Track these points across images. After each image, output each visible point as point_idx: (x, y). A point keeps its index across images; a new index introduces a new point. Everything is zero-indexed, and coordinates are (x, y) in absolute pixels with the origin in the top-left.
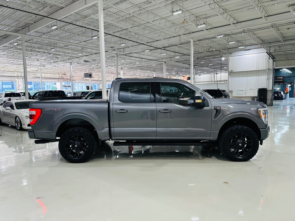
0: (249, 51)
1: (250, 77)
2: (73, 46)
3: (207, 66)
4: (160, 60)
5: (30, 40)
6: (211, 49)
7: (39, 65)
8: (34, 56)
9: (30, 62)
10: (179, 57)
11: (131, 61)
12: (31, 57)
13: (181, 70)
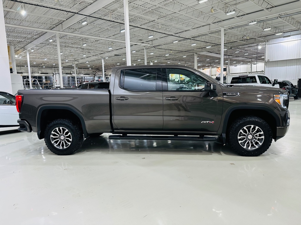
1: (289, 67)
3: (243, 56)
4: (191, 51)
5: (64, 37)
6: (245, 37)
7: (73, 60)
8: (69, 52)
9: (65, 57)
10: (210, 47)
11: (161, 53)
12: (66, 53)
13: (214, 61)
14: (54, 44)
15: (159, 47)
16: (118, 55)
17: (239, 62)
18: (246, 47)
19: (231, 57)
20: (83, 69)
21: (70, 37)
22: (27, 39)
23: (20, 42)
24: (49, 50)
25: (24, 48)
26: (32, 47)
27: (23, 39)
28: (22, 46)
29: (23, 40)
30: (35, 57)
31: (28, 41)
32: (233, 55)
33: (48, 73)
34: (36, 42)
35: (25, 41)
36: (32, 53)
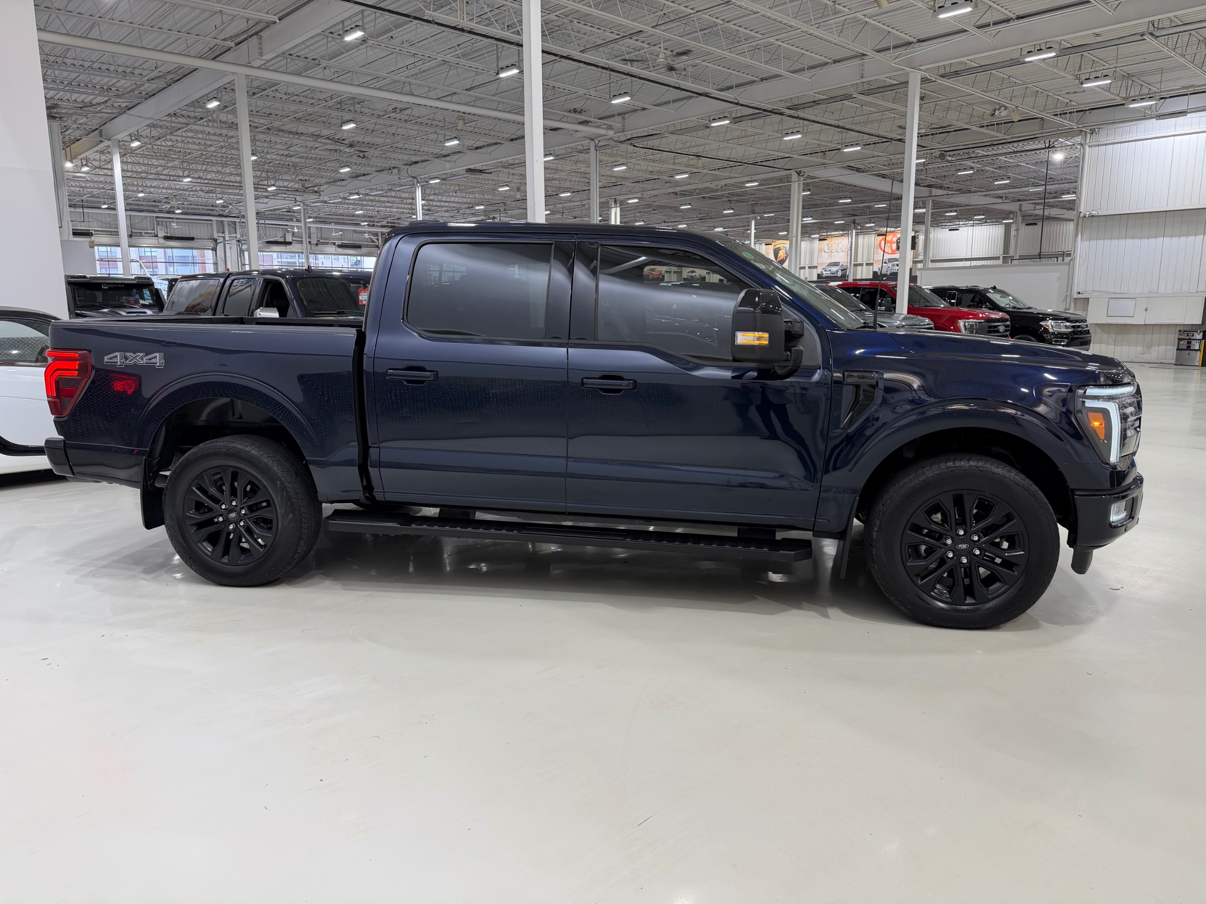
0: (1180, 119)
1: (1175, 239)
3: (986, 189)
4: (779, 164)
5: (265, 90)
6: (1004, 113)
7: (297, 186)
8: (281, 152)
9: (264, 175)
10: (859, 148)
11: (657, 167)
12: (269, 156)
13: (869, 207)
14: (223, 117)
15: (651, 143)
16: (481, 171)
17: (967, 214)
18: (1001, 154)
19: (940, 192)
20: (336, 223)
21: (291, 90)
22: (117, 96)
23: (84, 106)
24: (203, 142)
25: (101, 132)
26: (133, 130)
27: (99, 94)
28: (95, 122)
29: (100, 99)
30: (141, 172)
31: (116, 105)
32: (946, 183)
33: (192, 239)
34: (151, 110)
35: (106, 102)
36: (132, 151)
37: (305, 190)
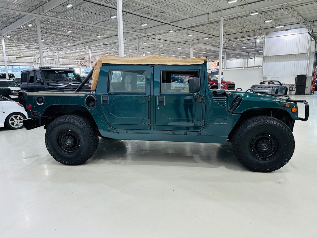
0: (289, 31)
1: (288, 62)
2: (90, 28)
3: (240, 49)
4: (187, 43)
5: (45, 21)
6: (245, 29)
7: (56, 48)
8: (51, 39)
9: (46, 45)
10: (207, 38)
11: (154, 43)
13: (210, 54)
14: (33, 29)
15: (153, 37)
16: (107, 44)
17: (235, 56)
18: (244, 40)
19: (228, 50)
20: (67, 59)
21: (53, 21)
22: (2, 23)
26: (7, 33)
30: (11, 45)
32: (230, 48)
37: (58, 50)
